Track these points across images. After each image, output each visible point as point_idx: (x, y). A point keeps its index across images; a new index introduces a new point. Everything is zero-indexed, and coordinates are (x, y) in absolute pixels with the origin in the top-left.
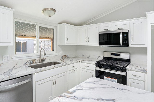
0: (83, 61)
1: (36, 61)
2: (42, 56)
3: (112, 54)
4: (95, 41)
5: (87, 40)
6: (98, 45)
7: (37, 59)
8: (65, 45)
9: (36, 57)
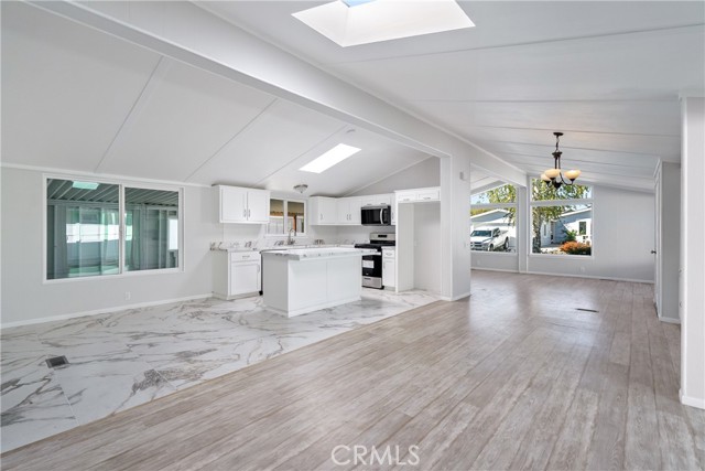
1: (285, 242)
2: (291, 238)
3: (379, 236)
4: (357, 220)
5: (349, 217)
6: (362, 224)
7: (286, 240)
8: (320, 222)
9: (284, 237)
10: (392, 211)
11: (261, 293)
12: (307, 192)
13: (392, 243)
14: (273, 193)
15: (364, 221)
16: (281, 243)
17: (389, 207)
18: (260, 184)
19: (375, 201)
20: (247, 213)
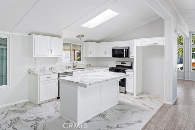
0: (101, 68)
1: (71, 67)
2: (75, 64)
3: (122, 63)
4: (110, 54)
5: (105, 53)
6: (112, 57)
7: (72, 66)
8: (89, 56)
9: (71, 64)
10: (130, 50)
11: (58, 98)
12: (84, 39)
13: (131, 67)
14: (65, 39)
15: (114, 55)
16: (69, 67)
17: (129, 48)
18: (57, 34)
19: (121, 45)
20: (50, 51)
